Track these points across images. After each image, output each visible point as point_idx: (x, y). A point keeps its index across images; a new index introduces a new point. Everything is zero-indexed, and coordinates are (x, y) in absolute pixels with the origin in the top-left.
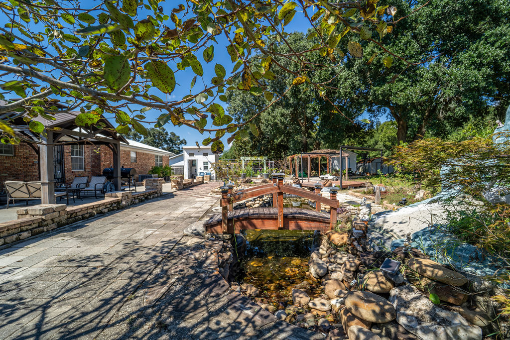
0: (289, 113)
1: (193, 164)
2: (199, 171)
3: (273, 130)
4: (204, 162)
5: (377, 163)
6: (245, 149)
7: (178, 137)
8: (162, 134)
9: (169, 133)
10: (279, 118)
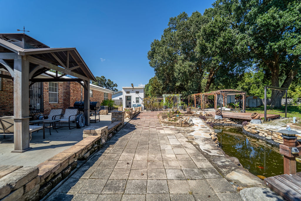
0: (195, 64)
1: (128, 99)
2: (132, 103)
3: (183, 76)
4: (136, 98)
5: (249, 99)
6: (158, 89)
7: (113, 82)
8: (103, 80)
9: (107, 80)
10: (188, 68)
